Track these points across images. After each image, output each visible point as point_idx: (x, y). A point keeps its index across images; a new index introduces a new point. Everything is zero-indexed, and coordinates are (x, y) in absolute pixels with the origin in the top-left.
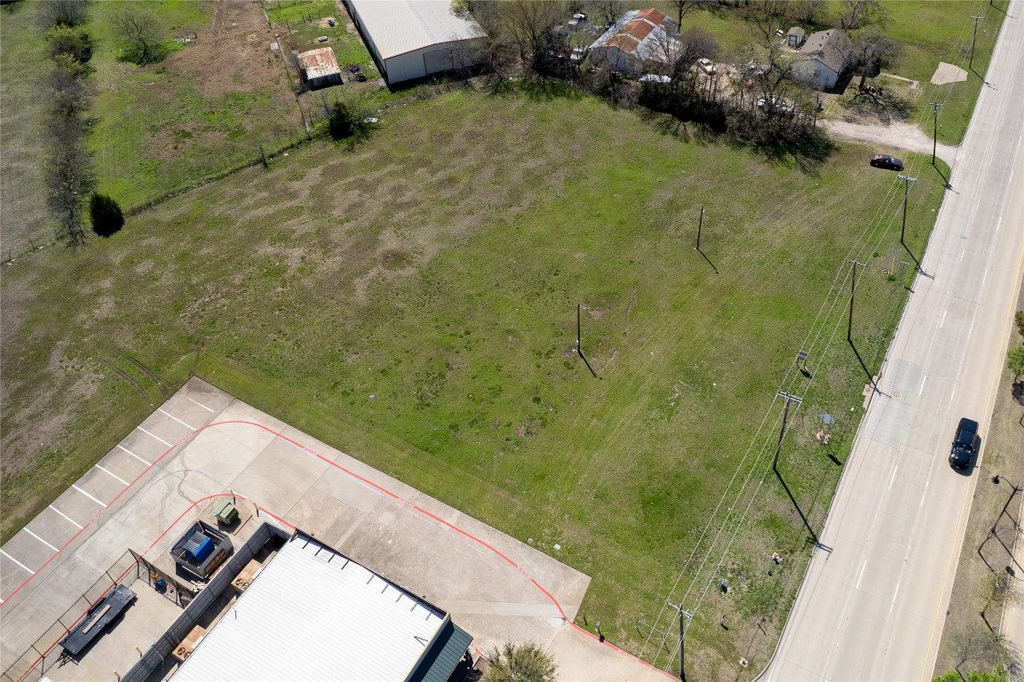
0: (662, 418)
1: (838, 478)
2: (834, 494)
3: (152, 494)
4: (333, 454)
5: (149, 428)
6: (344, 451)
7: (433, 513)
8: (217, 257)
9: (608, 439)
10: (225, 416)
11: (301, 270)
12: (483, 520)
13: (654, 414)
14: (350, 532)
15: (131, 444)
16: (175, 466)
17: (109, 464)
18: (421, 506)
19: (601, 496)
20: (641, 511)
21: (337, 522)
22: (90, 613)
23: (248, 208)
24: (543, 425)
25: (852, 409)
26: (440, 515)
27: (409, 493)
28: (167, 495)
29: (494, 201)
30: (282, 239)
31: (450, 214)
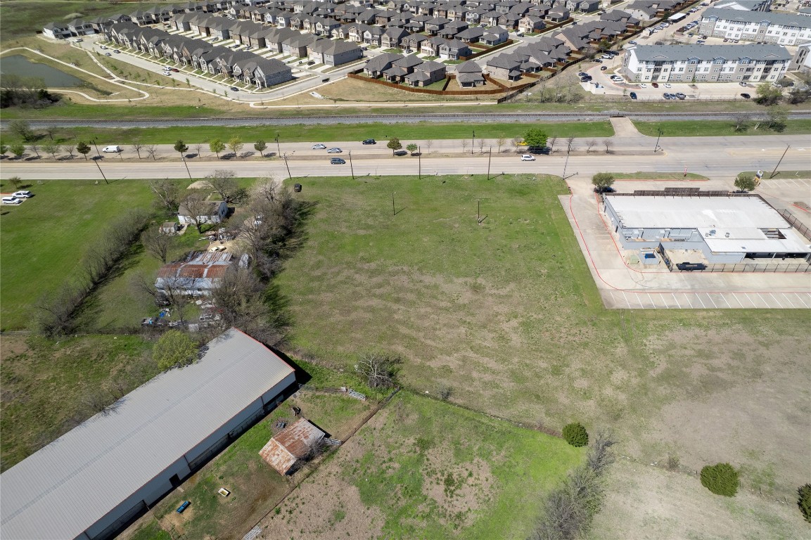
5: (639, 305)
6: (581, 251)
8: (541, 357)
10: (608, 287)
11: (516, 317)
15: (650, 305)
17: (663, 305)
28: (649, 281)
29: (404, 278)
30: (502, 338)
31: (427, 287)
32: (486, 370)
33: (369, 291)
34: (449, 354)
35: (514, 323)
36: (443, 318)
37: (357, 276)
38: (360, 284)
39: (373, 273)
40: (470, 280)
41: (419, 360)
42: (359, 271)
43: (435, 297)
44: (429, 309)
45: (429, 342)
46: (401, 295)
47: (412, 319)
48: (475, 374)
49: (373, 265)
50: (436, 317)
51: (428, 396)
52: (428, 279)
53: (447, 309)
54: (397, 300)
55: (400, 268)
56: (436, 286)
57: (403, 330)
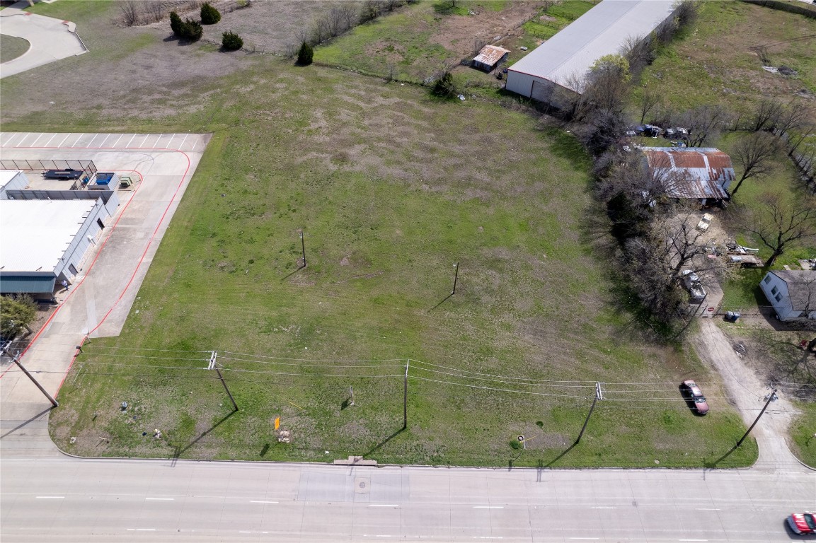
0: (260, 328)
1: (250, 459)
2: (233, 460)
3: (137, 156)
4: (179, 198)
5: (175, 137)
6: (181, 201)
7: (148, 251)
8: (302, 101)
9: (231, 307)
10: (191, 154)
11: (310, 131)
12: (149, 271)
13: (262, 323)
14: (128, 226)
16: (154, 155)
18: (153, 243)
19: (182, 319)
20: (176, 343)
21: (132, 219)
22: (67, 170)
23: (347, 94)
24: (231, 272)
25: (327, 452)
26: (147, 254)
27: (159, 237)
29: (426, 175)
30: (330, 115)
31: (398, 163)
32: (353, 95)
33: (468, 161)
34: (382, 105)
35: (313, 126)
36: (384, 132)
37: (487, 179)
38: (479, 169)
39: (468, 182)
40: (347, 168)
41: (409, 102)
42: (487, 187)
43: (392, 152)
44: (398, 140)
45: (399, 114)
46: (430, 156)
47: (416, 132)
48: (363, 93)
49: (469, 193)
50: (391, 133)
51: (402, 82)
52: (396, 171)
53: (379, 140)
54: (432, 150)
55: (433, 189)
56: (389, 163)
57: (425, 124)
